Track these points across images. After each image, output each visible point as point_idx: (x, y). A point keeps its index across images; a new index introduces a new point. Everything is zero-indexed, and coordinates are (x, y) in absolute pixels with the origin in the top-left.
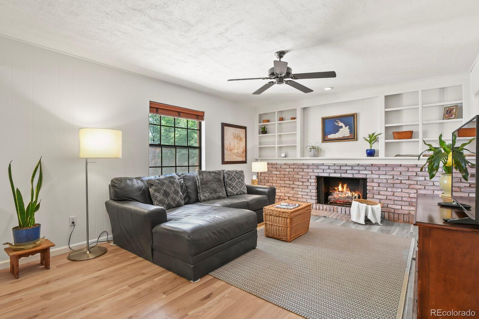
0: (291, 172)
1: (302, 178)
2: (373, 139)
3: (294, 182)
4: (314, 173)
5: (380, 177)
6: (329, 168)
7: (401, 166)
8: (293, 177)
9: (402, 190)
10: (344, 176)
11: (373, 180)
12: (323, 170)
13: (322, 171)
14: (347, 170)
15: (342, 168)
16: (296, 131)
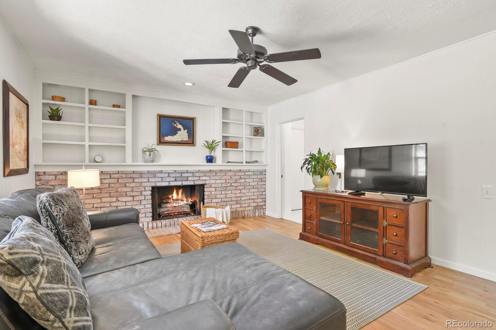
0: (113, 183)
1: (132, 191)
3: (119, 199)
4: (150, 183)
5: (217, 182)
6: (169, 176)
7: (231, 171)
8: (117, 192)
10: (185, 183)
11: (211, 185)
12: (162, 178)
13: (160, 180)
14: (188, 177)
15: (184, 175)
16: (125, 125)
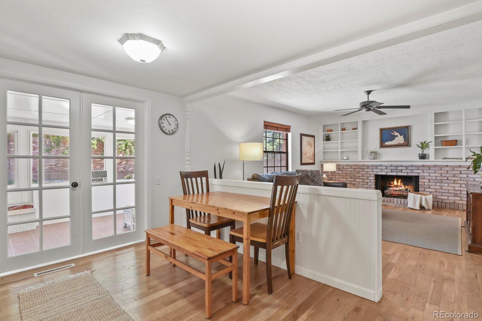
0: (353, 171)
1: (363, 176)
2: (424, 145)
3: (356, 180)
4: (373, 172)
5: (430, 175)
6: (386, 168)
7: (447, 167)
8: (354, 176)
9: (448, 185)
10: (399, 174)
11: (424, 177)
12: (382, 169)
13: (380, 170)
14: (402, 170)
15: (398, 168)
16: (357, 139)
